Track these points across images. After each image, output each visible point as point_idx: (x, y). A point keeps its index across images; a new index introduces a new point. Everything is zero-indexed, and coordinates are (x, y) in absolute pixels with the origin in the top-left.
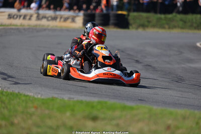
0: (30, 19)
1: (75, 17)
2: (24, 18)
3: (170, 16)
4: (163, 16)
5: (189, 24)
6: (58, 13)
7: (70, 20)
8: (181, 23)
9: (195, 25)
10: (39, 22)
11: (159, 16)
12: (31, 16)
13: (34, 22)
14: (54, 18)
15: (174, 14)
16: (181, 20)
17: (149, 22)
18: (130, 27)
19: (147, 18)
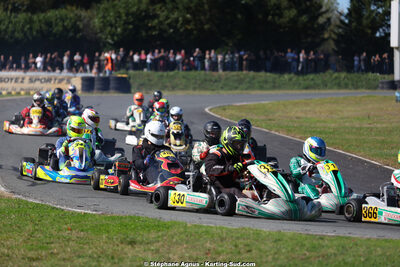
0: (22, 82)
1: (71, 78)
2: (16, 81)
3: (171, 73)
4: (165, 74)
5: (193, 81)
6: (52, 74)
7: (65, 81)
8: (184, 81)
9: (199, 82)
10: (32, 85)
11: (160, 73)
12: (23, 79)
13: (26, 85)
14: (49, 80)
15: (176, 71)
16: (184, 77)
17: (150, 80)
18: (133, 91)
19: (148, 75)
